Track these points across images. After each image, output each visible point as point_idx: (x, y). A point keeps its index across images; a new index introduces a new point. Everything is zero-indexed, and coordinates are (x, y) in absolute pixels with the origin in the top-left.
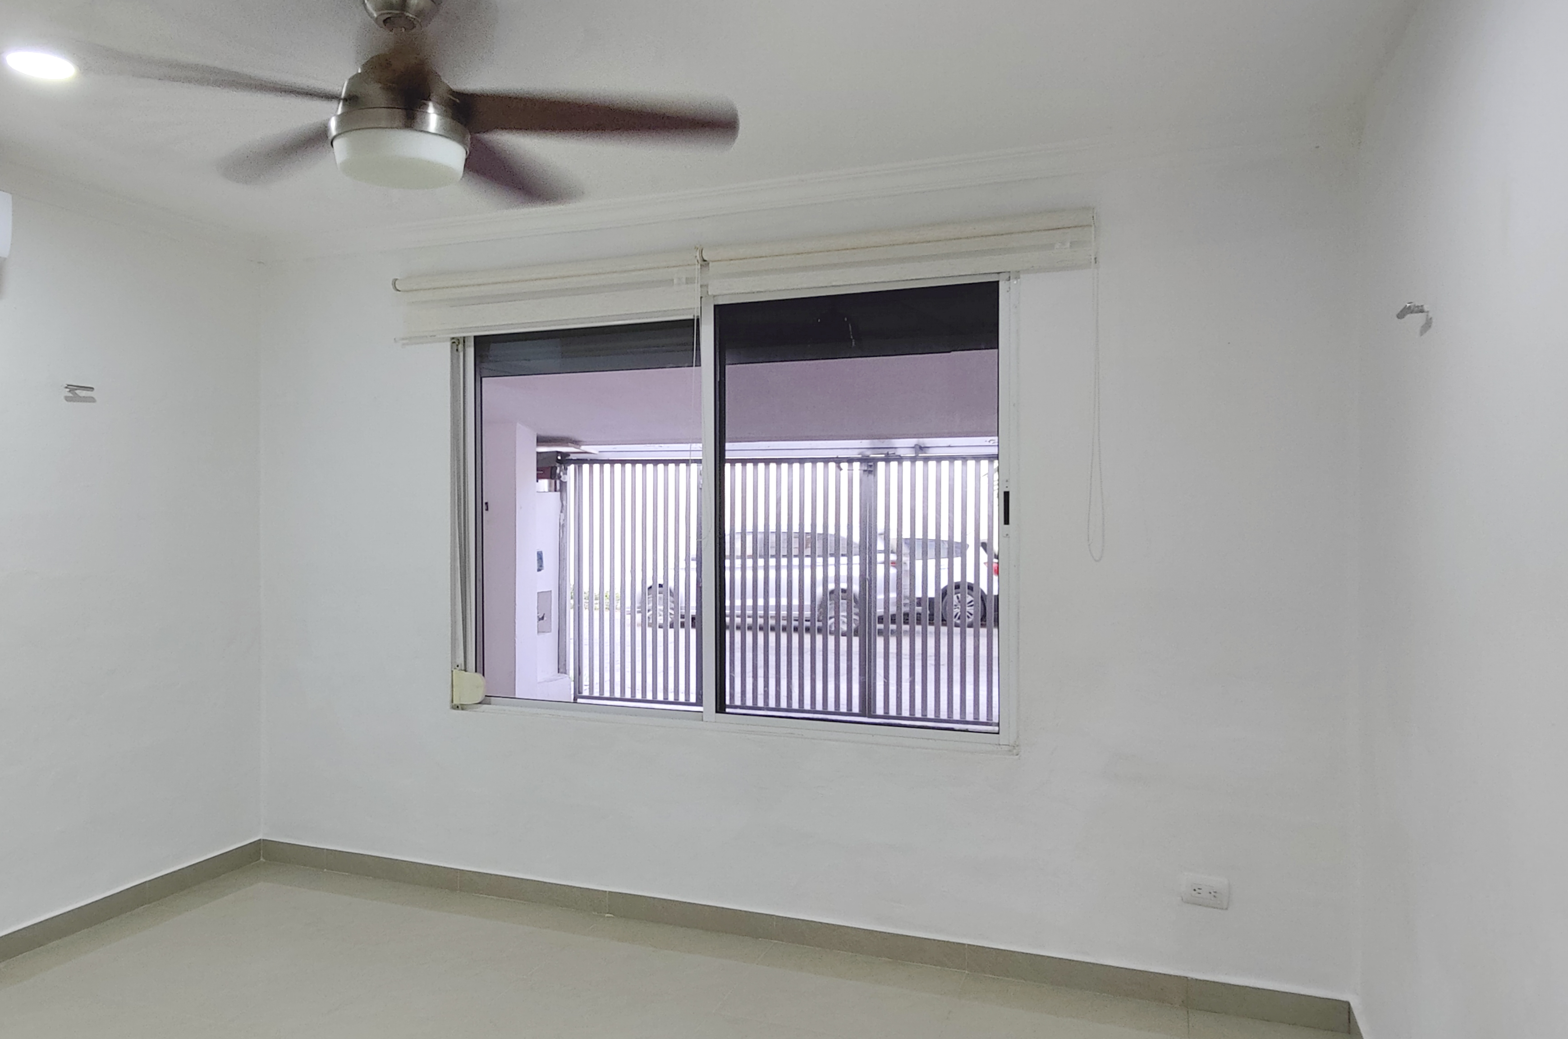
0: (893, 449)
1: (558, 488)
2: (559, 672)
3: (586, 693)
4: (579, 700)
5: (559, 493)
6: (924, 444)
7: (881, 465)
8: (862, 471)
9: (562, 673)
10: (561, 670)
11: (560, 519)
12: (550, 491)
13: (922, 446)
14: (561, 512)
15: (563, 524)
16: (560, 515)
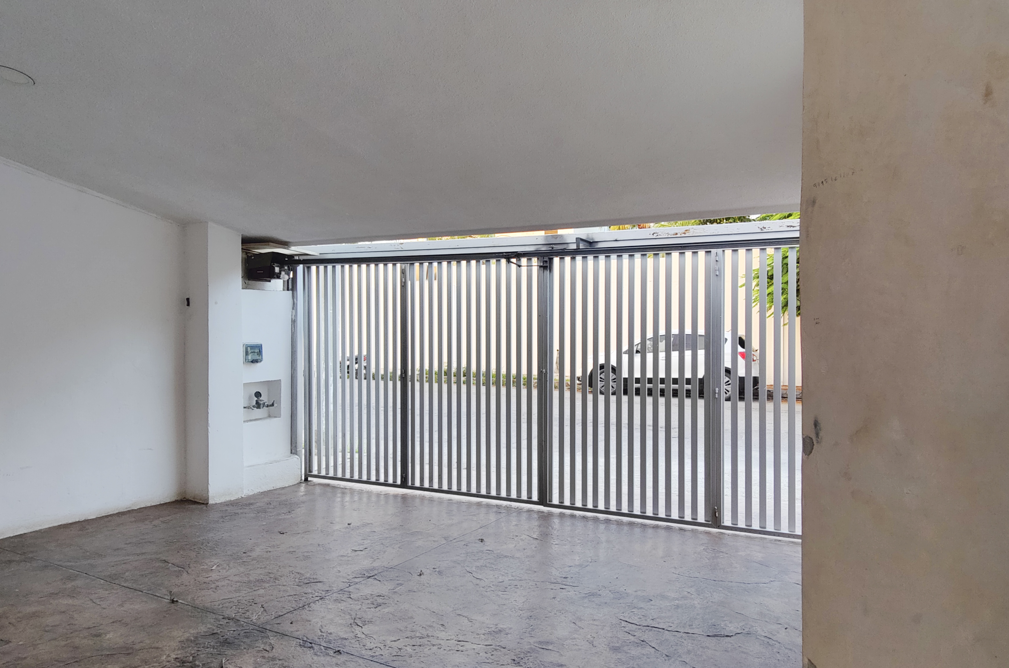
0: (566, 245)
1: (290, 287)
2: (291, 453)
3: (315, 472)
4: (309, 479)
5: (291, 292)
6: (592, 239)
7: (556, 260)
8: (539, 267)
9: (293, 454)
10: (293, 451)
11: (292, 315)
12: (284, 290)
13: (592, 241)
14: (293, 309)
15: (294, 320)
16: (292, 312)
